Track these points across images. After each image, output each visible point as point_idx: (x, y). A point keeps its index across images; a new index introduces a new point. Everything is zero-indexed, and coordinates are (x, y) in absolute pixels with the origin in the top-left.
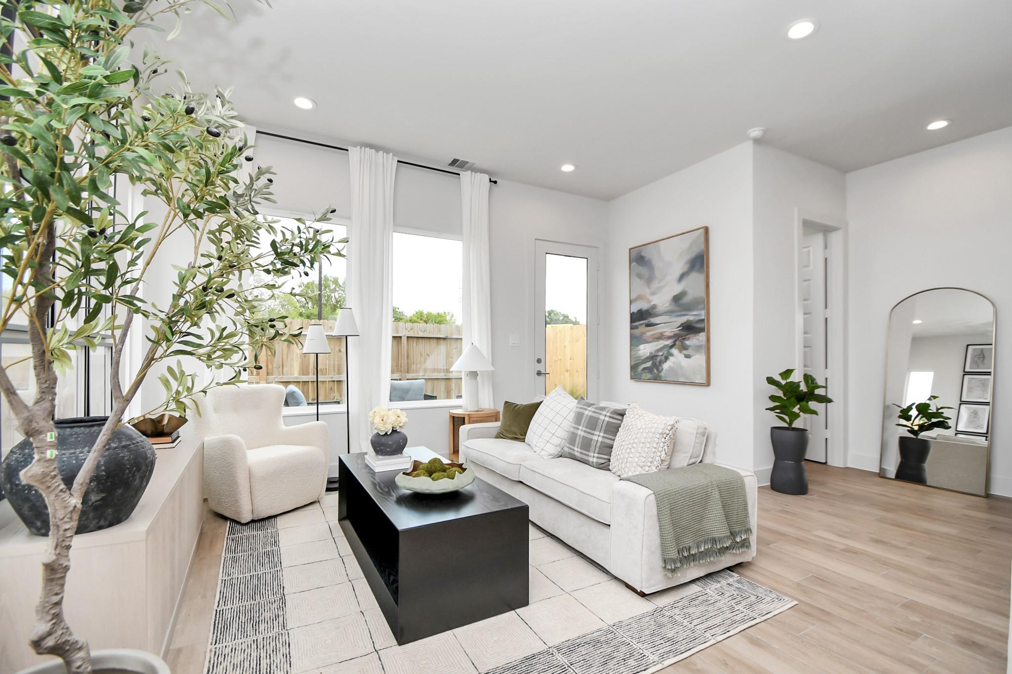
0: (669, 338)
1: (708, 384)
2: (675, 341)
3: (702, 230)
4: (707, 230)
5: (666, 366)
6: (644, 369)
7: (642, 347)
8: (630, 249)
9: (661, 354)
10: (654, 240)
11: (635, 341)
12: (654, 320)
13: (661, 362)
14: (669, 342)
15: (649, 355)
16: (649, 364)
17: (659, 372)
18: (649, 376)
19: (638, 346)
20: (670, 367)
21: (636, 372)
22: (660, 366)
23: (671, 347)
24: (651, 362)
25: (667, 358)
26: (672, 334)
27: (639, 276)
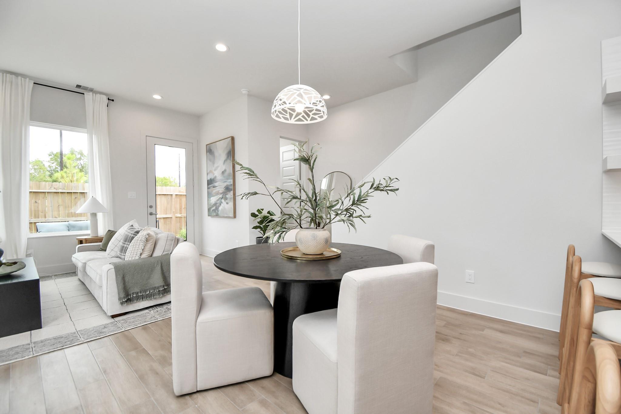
0: (221, 194)
1: (235, 217)
2: (223, 196)
3: (230, 138)
4: (233, 139)
5: (220, 208)
6: (213, 210)
7: (212, 198)
8: (206, 145)
9: (218, 202)
10: (215, 141)
11: (209, 195)
12: (216, 184)
13: (219, 207)
14: (221, 196)
15: (214, 203)
16: (214, 208)
17: (218, 211)
18: (215, 214)
19: (210, 198)
20: (222, 209)
21: (210, 212)
22: (218, 208)
23: (222, 198)
24: (215, 207)
25: (220, 204)
26: (222, 192)
27: (210, 160)
